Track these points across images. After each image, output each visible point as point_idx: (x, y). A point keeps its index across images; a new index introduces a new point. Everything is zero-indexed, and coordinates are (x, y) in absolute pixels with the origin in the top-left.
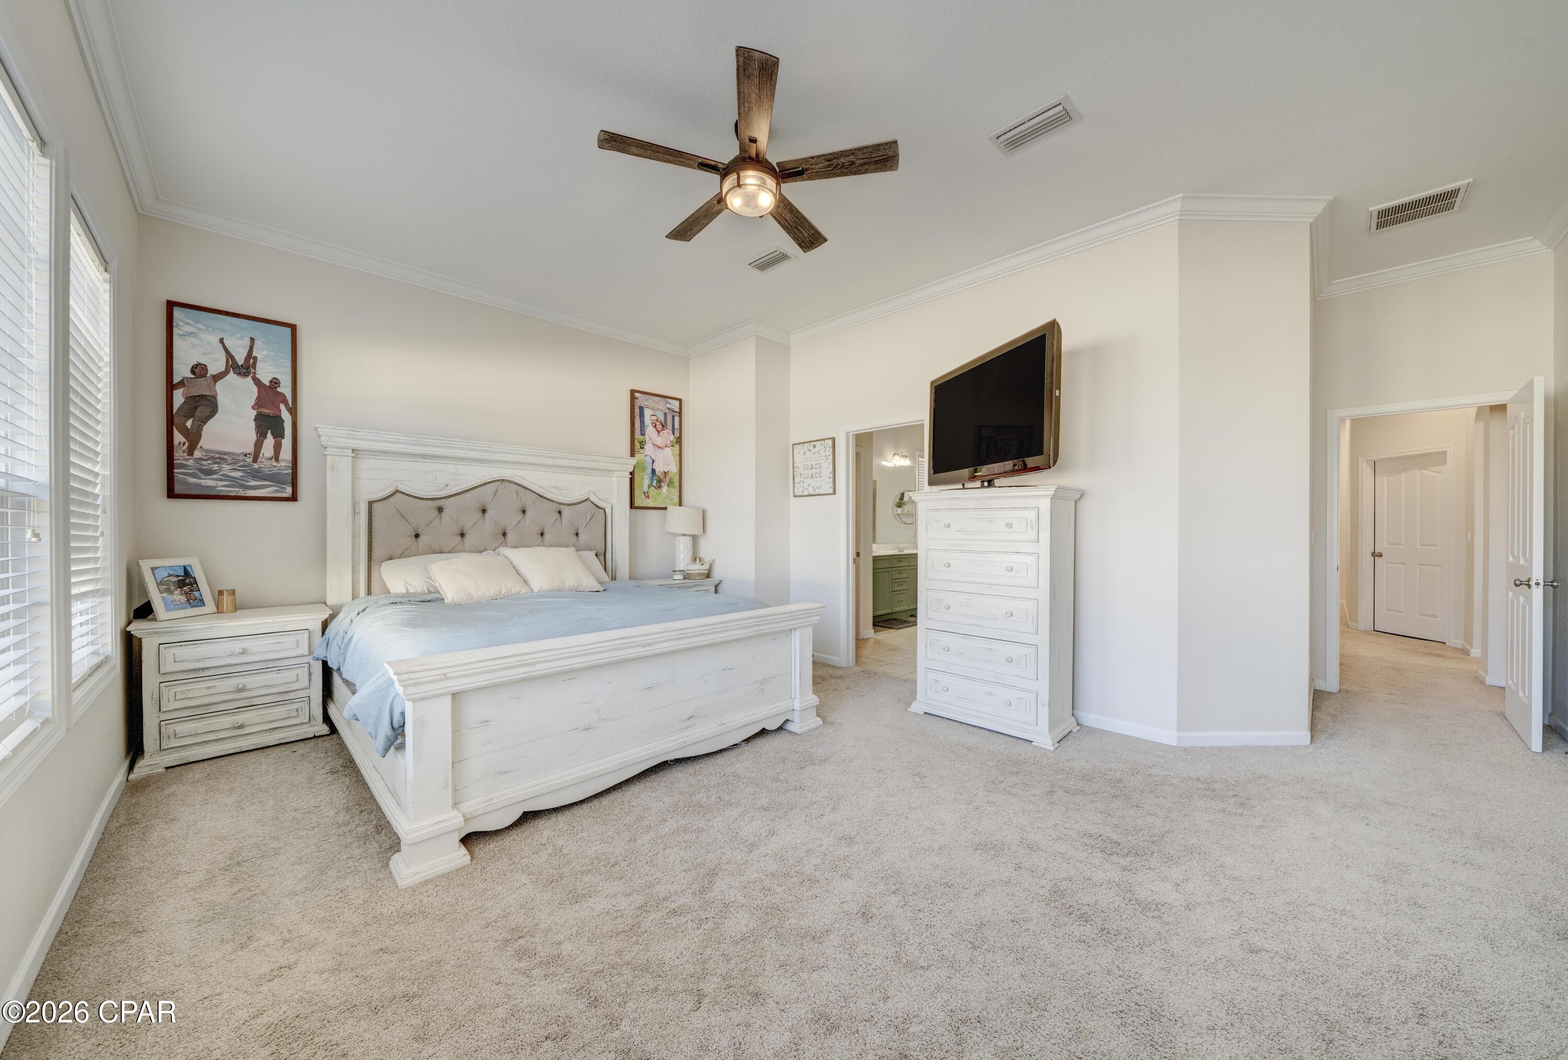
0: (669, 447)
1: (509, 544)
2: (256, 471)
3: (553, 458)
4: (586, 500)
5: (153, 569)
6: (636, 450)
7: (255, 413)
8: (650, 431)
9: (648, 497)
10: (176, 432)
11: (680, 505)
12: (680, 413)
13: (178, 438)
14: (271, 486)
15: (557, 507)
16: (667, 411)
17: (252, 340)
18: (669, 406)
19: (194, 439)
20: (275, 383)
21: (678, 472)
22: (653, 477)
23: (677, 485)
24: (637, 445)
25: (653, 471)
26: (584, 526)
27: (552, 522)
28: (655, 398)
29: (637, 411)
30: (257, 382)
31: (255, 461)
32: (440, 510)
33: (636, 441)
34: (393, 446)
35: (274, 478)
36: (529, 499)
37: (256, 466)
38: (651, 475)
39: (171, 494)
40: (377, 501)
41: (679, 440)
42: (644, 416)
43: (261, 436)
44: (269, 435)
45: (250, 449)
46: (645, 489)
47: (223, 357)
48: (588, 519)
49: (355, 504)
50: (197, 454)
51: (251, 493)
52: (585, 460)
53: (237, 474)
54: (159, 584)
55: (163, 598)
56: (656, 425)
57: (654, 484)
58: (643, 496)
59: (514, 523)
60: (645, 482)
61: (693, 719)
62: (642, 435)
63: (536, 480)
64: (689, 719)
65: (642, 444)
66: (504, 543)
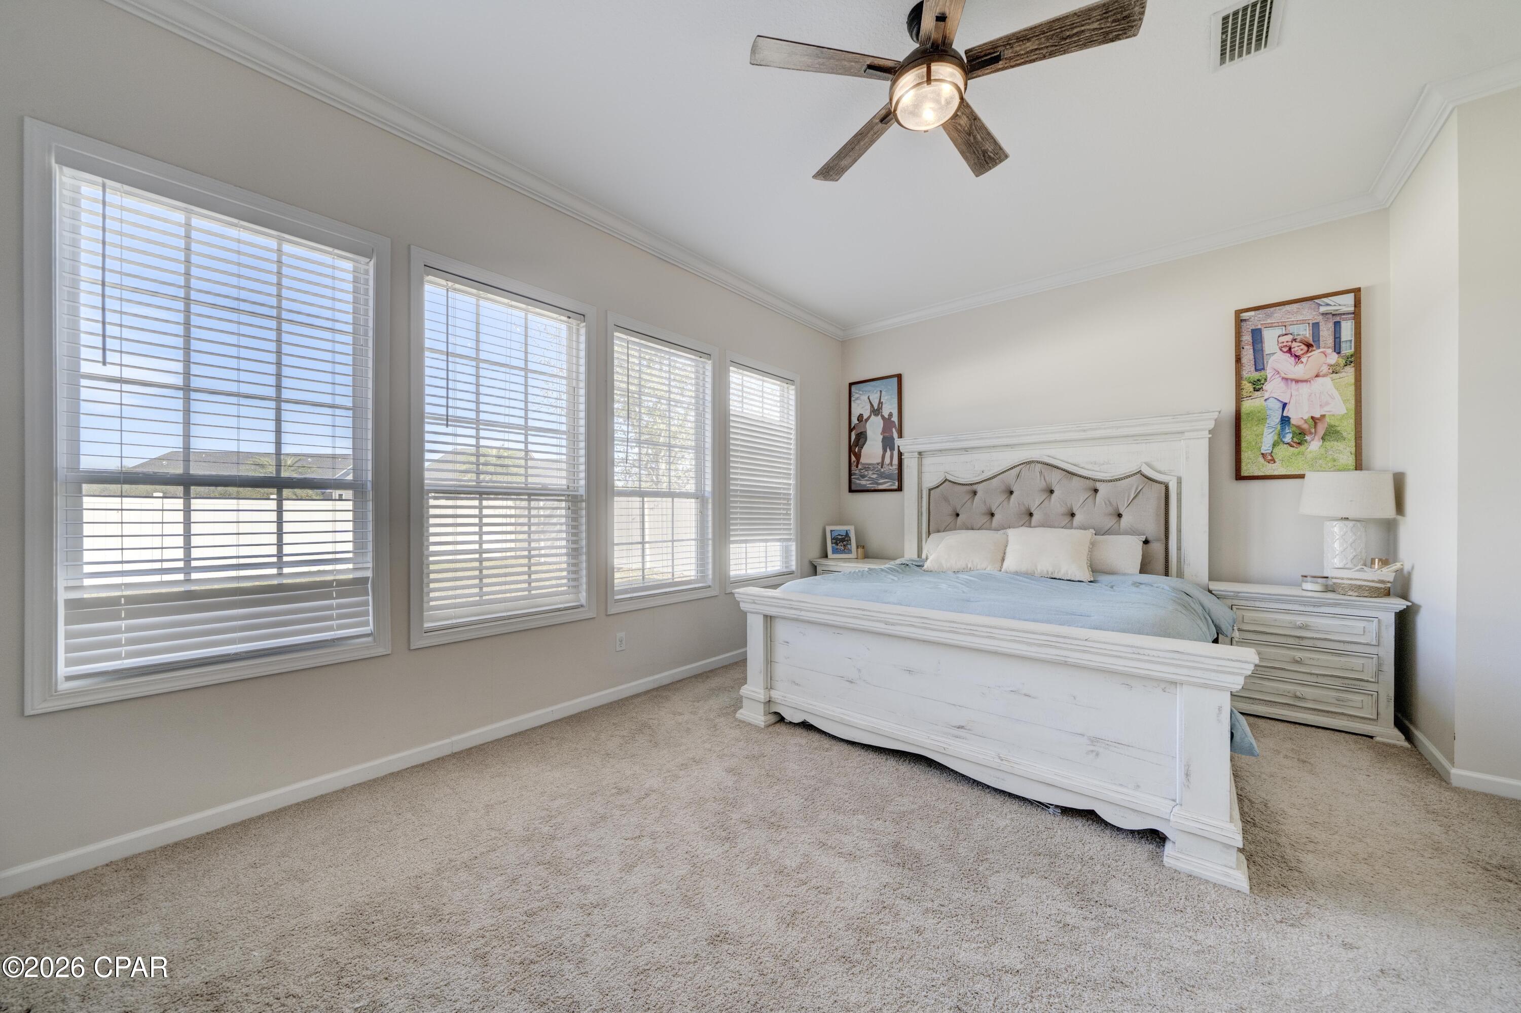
0: (1324, 376)
1: (1033, 524)
2: (883, 473)
3: (1084, 431)
4: (1136, 474)
5: (831, 531)
6: (1244, 393)
7: (882, 437)
8: (1277, 361)
9: (1273, 461)
10: (852, 456)
11: (1359, 466)
12: (1357, 314)
13: (853, 458)
14: (888, 482)
15: (1090, 484)
16: (1319, 319)
17: (881, 391)
18: (1323, 309)
19: (858, 457)
20: (891, 415)
21: (1352, 414)
22: (1283, 429)
23: (1350, 434)
24: (1247, 387)
25: (1285, 420)
26: (1126, 505)
27: (1081, 501)
28: (1288, 307)
29: (1247, 338)
30: (883, 417)
31: (882, 467)
32: (975, 493)
33: (1244, 382)
34: (951, 444)
35: (889, 477)
36: (1054, 478)
37: (882, 470)
38: (1279, 427)
39: (851, 491)
40: (934, 488)
41: (1355, 360)
42: (1262, 342)
43: (885, 451)
44: (888, 450)
45: (879, 460)
46: (1266, 447)
47: (869, 406)
48: (1132, 496)
49: (920, 491)
50: (860, 467)
51: (881, 487)
52: (1127, 426)
53: (874, 476)
54: (832, 539)
55: (833, 547)
56: (1290, 349)
57: (1288, 438)
58: (1261, 459)
59: (1037, 503)
60: (1264, 439)
61: (962, 730)
62: (1256, 370)
63: (1065, 456)
64: (958, 728)
65: (1258, 386)
66: (1027, 524)
